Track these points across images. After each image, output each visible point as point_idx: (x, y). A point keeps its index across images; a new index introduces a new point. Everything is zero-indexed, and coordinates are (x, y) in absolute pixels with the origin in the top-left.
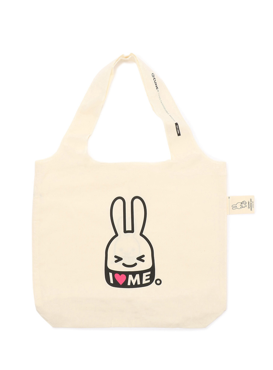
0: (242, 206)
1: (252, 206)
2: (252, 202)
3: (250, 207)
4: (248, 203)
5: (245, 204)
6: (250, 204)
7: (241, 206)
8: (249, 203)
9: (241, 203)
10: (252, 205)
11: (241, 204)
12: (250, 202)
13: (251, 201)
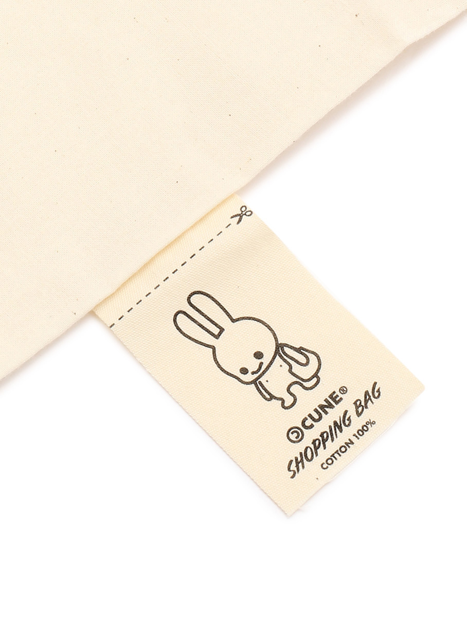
0: (261, 371)
1: (332, 446)
2: (357, 423)
3: (307, 441)
4: (319, 396)
5: (300, 382)
6: (334, 414)
7: (253, 365)
8: (333, 400)
9: (280, 349)
10: (342, 438)
11: (269, 351)
12: (347, 404)
13: (360, 407)
